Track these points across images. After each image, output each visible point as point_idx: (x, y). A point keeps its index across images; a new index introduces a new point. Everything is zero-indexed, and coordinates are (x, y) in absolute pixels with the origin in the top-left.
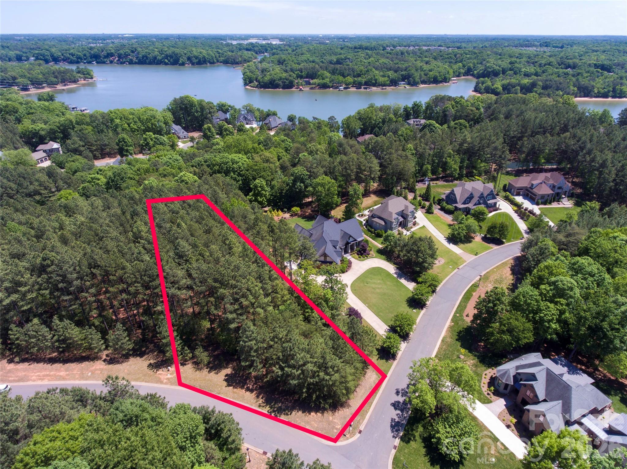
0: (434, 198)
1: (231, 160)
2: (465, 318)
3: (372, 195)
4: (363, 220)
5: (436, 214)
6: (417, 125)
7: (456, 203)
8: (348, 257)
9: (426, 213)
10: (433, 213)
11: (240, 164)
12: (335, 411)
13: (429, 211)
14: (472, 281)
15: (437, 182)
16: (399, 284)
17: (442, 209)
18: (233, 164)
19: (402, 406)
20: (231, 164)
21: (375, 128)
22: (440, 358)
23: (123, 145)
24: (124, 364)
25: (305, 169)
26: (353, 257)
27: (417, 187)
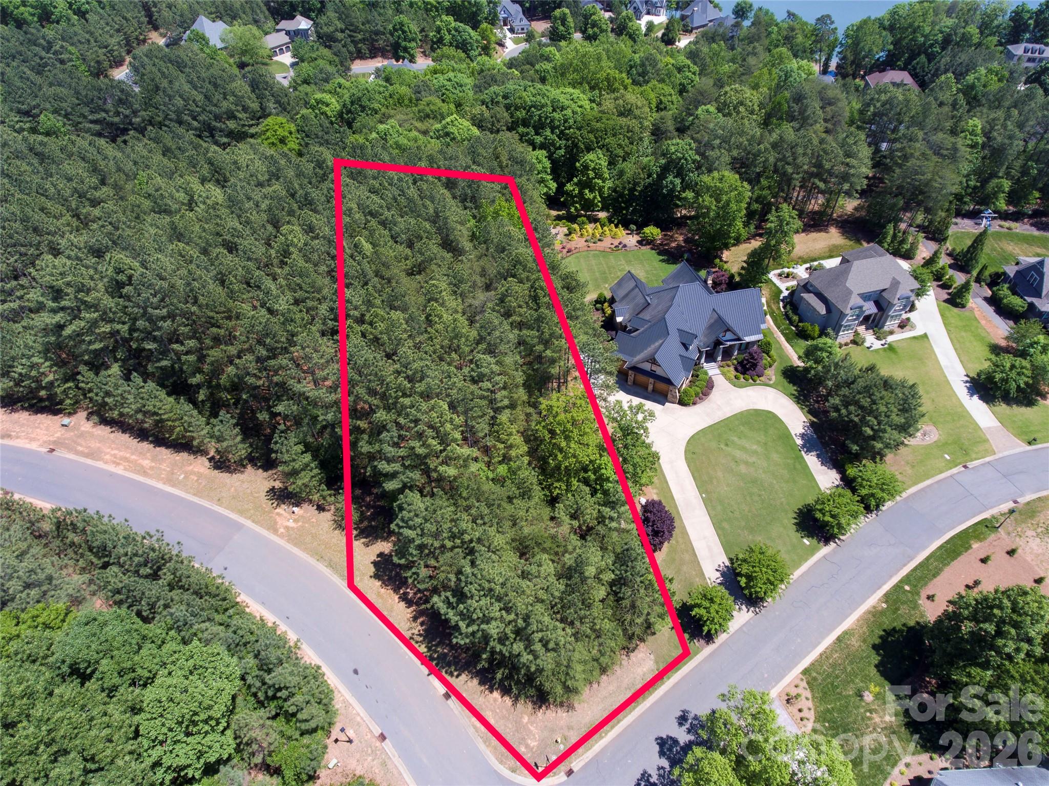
0: (985, 267)
1: (552, 102)
2: (922, 601)
3: (833, 231)
4: (785, 287)
5: (972, 310)
6: (1030, 60)
7: (1039, 295)
8: (712, 370)
9: (946, 301)
10: (963, 306)
11: (569, 112)
12: (540, 707)
13: (955, 300)
14: (986, 509)
15: (1013, 225)
16: (798, 466)
17: (994, 302)
18: (554, 110)
19: (678, 753)
20: (550, 109)
21: (919, 54)
22: (815, 679)
23: (399, 37)
24: (236, 476)
25: (694, 145)
26: (723, 374)
27: (952, 230)
